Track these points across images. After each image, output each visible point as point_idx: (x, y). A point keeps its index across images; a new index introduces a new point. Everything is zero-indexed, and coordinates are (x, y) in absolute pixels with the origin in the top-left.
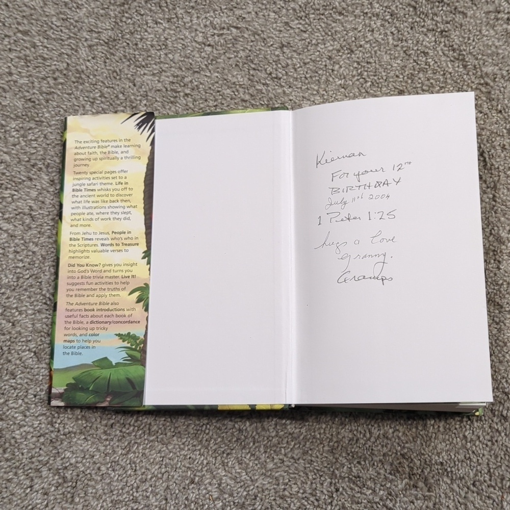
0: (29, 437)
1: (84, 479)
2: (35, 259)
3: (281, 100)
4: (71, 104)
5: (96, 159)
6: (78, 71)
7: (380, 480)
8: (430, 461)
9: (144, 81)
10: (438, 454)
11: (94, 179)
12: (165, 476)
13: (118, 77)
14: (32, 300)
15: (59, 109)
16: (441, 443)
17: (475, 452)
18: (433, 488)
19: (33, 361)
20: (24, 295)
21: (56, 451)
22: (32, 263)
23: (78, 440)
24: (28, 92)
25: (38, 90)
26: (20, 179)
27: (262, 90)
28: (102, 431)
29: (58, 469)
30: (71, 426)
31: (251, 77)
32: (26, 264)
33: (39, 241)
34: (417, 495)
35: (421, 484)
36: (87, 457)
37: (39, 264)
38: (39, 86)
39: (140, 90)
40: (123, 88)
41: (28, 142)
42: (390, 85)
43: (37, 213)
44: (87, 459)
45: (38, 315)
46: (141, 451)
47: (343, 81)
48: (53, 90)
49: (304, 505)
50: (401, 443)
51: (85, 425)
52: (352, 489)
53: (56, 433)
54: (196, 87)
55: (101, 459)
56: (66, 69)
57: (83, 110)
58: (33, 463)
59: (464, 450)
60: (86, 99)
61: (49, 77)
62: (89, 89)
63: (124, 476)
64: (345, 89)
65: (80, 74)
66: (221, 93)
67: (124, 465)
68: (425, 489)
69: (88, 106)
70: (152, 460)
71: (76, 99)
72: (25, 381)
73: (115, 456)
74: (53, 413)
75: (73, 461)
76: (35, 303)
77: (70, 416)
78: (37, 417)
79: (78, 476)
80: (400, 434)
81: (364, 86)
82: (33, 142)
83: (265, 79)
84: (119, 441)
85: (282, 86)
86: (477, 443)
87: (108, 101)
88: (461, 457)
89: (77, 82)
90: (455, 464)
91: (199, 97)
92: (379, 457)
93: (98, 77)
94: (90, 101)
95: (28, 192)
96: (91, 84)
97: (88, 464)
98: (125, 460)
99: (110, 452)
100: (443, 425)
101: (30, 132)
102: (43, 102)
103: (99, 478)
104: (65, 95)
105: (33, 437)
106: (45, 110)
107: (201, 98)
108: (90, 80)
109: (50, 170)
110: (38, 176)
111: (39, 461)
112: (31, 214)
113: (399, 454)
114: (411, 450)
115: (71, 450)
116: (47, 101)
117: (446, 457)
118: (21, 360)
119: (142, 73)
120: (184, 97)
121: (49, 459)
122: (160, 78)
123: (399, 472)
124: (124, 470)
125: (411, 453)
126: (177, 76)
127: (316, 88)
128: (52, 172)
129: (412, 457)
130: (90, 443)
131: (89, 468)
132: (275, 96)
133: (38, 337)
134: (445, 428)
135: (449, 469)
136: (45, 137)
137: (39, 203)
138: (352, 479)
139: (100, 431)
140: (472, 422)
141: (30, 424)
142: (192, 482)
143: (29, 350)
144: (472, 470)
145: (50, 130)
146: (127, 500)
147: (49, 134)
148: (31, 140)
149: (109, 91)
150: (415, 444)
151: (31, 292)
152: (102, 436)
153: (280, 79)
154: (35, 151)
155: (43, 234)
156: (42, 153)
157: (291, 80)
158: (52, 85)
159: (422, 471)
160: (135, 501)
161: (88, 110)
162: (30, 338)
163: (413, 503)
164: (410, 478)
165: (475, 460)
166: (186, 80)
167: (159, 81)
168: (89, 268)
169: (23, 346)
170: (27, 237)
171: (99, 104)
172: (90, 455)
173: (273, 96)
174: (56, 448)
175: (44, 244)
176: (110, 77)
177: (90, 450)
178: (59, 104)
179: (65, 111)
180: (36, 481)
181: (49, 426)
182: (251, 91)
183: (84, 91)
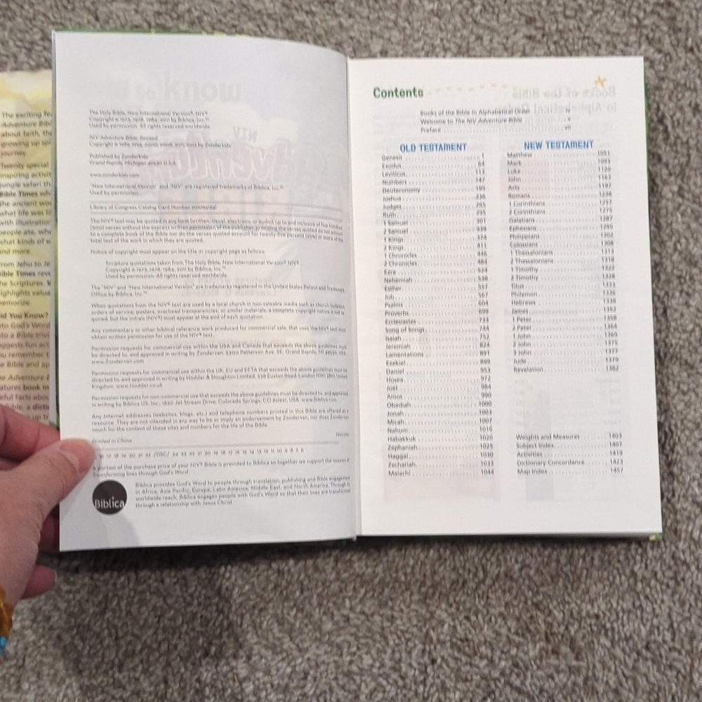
1: (34, 654)
3: (337, 39)
5: (36, 144)
7: (501, 645)
8: (579, 613)
9: (111, 13)
10: (592, 602)
11: (34, 175)
12: (164, 647)
16: (596, 584)
17: (650, 597)
18: (584, 655)
27: (304, 22)
34: (559, 666)
35: (565, 649)
36: (40, 618)
42: (513, 10)
44: (39, 623)
46: (123, 608)
47: (436, 4)
49: (382, 686)
50: (533, 586)
52: (456, 659)
54: (197, 21)
55: (61, 623)
57: (15, 62)
59: (633, 594)
60: (19, 43)
62: (23, 27)
63: (99, 647)
64: (440, 18)
67: (98, 630)
68: (571, 656)
69: (22, 55)
70: (142, 622)
73: (83, 616)
79: (26, 649)
80: (532, 572)
81: (471, 11)
83: (309, 3)
84: (89, 592)
85: (337, 15)
86: (653, 582)
88: (627, 605)
90: (617, 615)
92: (498, 609)
93: (36, 7)
94: (25, 48)
96: (26, 18)
98: (99, 623)
99: (76, 610)
100: (600, 556)
108: (24, 13)
113: (530, 603)
114: (549, 596)
117: (603, 607)
122: (138, 5)
123: (529, 631)
124: (98, 637)
125: (549, 600)
127: (393, 16)
129: (551, 606)
132: (326, 32)
134: (602, 560)
135: (608, 625)
138: (456, 644)
140: (645, 551)
142: (206, 654)
144: (644, 625)
146: (104, 684)
150: (555, 588)
152: (62, 586)
159: (567, 628)
160: (119, 685)
161: (23, 63)
163: (553, 679)
164: (548, 640)
165: (649, 609)
166: (182, 8)
167: (136, 11)
168: (29, 320)
171: (41, 51)
172: (44, 616)
173: (323, 33)
176: (57, 7)
177: (44, 608)
182: (286, 25)
183: (15, 30)
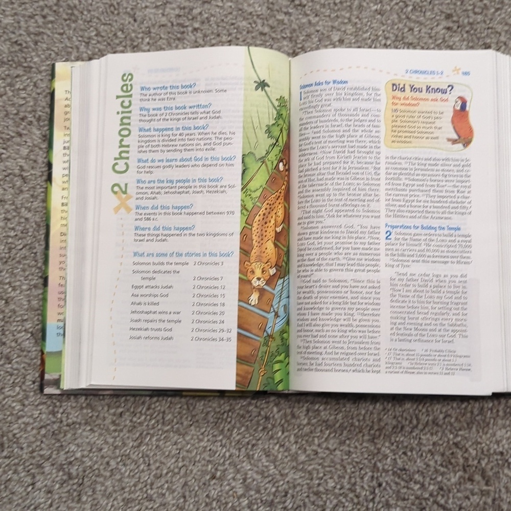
0: (29, 429)
1: (91, 475)
2: (28, 226)
4: (63, 45)
6: (69, 7)
7: (430, 473)
8: (488, 451)
9: (145, 16)
10: (498, 443)
12: (183, 471)
13: (116, 12)
14: (27, 273)
15: (49, 52)
18: (492, 482)
19: (30, 343)
20: (18, 268)
21: (59, 444)
22: (25, 231)
23: (84, 433)
24: (14, 33)
25: (25, 31)
26: (9, 135)
27: (283, 20)
28: (110, 421)
29: (62, 465)
30: (74, 416)
31: (271, 6)
32: (19, 233)
33: (31, 205)
34: (473, 490)
35: (477, 477)
36: (94, 450)
37: (33, 232)
38: (25, 26)
39: (142, 26)
40: (122, 24)
41: (16, 92)
42: (435, 9)
43: (29, 174)
44: (94, 452)
45: (33, 290)
46: (154, 443)
47: (379, 6)
48: (41, 30)
49: (342, 503)
50: (453, 431)
51: (90, 415)
52: (397, 484)
53: (58, 424)
54: (206, 21)
55: (110, 453)
56: (56, 5)
57: (78, 52)
58: (34, 458)
60: (80, 39)
61: (37, 15)
62: (83, 27)
63: (136, 471)
64: (382, 15)
65: (72, 10)
66: (236, 26)
67: (136, 458)
68: (483, 483)
69: (82, 47)
70: (167, 453)
71: (69, 39)
72: (22, 366)
73: (125, 449)
74: (54, 401)
75: (79, 455)
76: (30, 277)
77: (74, 405)
78: (37, 405)
79: (85, 471)
80: (453, 420)
81: (405, 10)
82: (21, 92)
83: (287, 7)
84: (129, 431)
85: (307, 15)
87: (105, 41)
89: (69, 19)
91: (210, 32)
92: (428, 447)
93: (92, 13)
94: (85, 42)
95: (18, 149)
96: (85, 21)
97: (95, 458)
98: (136, 453)
99: (120, 444)
100: (503, 409)
101: (17, 80)
102: (32, 44)
103: (108, 474)
104: (56, 36)
105: (33, 429)
106: (33, 54)
107: (212, 33)
108: (84, 17)
109: (42, 124)
110: (29, 131)
111: (41, 456)
112: (22, 176)
113: (451, 442)
114: (466, 438)
115: (76, 442)
116: (36, 43)
117: (506, 446)
118: (16, 342)
119: (144, 5)
120: (192, 32)
121: (52, 453)
122: (164, 11)
123: (451, 463)
124: (136, 464)
125: (465, 442)
126: (184, 8)
127: (348, 15)
128: (44, 126)
129: (467, 446)
130: (96, 434)
131: (96, 462)
132: (299, 28)
133: (35, 316)
134: (505, 412)
135: (510, 460)
136: (35, 85)
137: (31, 162)
138: (396, 472)
139: (108, 421)
141: (30, 414)
142: (213, 477)
143: (25, 331)
145: (39, 77)
146: (140, 498)
147: (39, 82)
148: (19, 89)
149: (106, 28)
150: (470, 432)
151: (24, 264)
152: (110, 426)
153: (305, 6)
154: (24, 102)
155: (36, 197)
156: (31, 104)
157: (318, 7)
158: (41, 24)
160: (150, 499)
161: (83, 52)
162: (26, 317)
163: (469, 499)
164: (465, 471)
166: (196, 12)
167: (163, 15)
169: (19, 326)
170: (18, 202)
171: (95, 44)
172: (97, 448)
173: (296, 27)
174: (59, 441)
175: (38, 210)
176: (107, 12)
177: (98, 442)
178: (50, 46)
179: (57, 54)
180: (38, 478)
181: (50, 416)
182: (270, 22)
183: (77, 30)
